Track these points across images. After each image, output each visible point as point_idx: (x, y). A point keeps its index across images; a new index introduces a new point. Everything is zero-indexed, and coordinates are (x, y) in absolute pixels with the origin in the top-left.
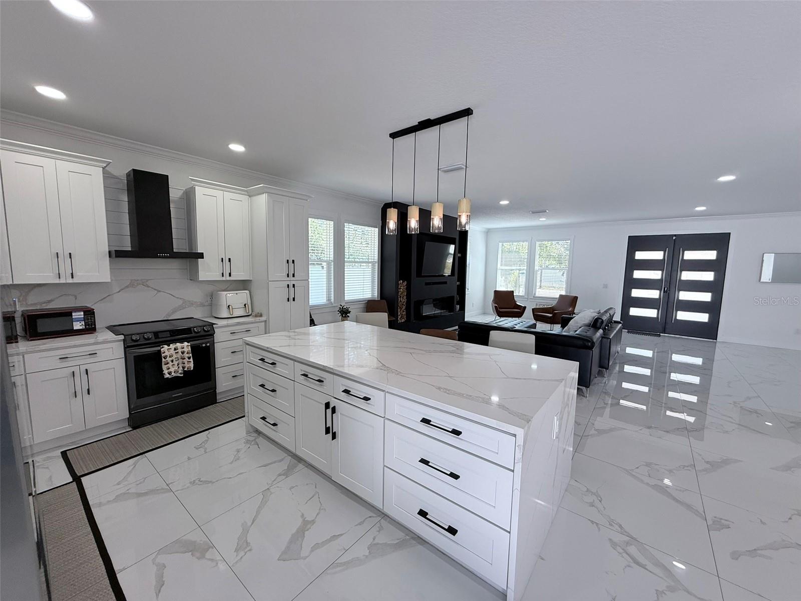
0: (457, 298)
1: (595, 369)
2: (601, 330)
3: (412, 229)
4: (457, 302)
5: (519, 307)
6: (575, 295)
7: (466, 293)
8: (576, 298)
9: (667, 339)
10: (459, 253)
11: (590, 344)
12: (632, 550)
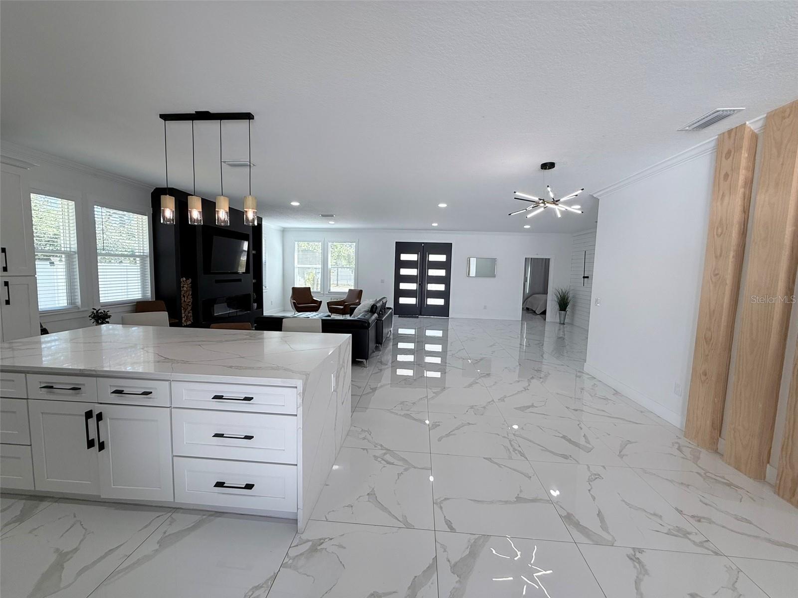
0: (254, 296)
1: (372, 345)
2: (376, 314)
3: (194, 220)
4: (254, 299)
5: (316, 302)
6: (360, 289)
7: (264, 291)
8: (361, 291)
9: (422, 319)
10: (253, 250)
11: (366, 325)
12: (388, 457)
